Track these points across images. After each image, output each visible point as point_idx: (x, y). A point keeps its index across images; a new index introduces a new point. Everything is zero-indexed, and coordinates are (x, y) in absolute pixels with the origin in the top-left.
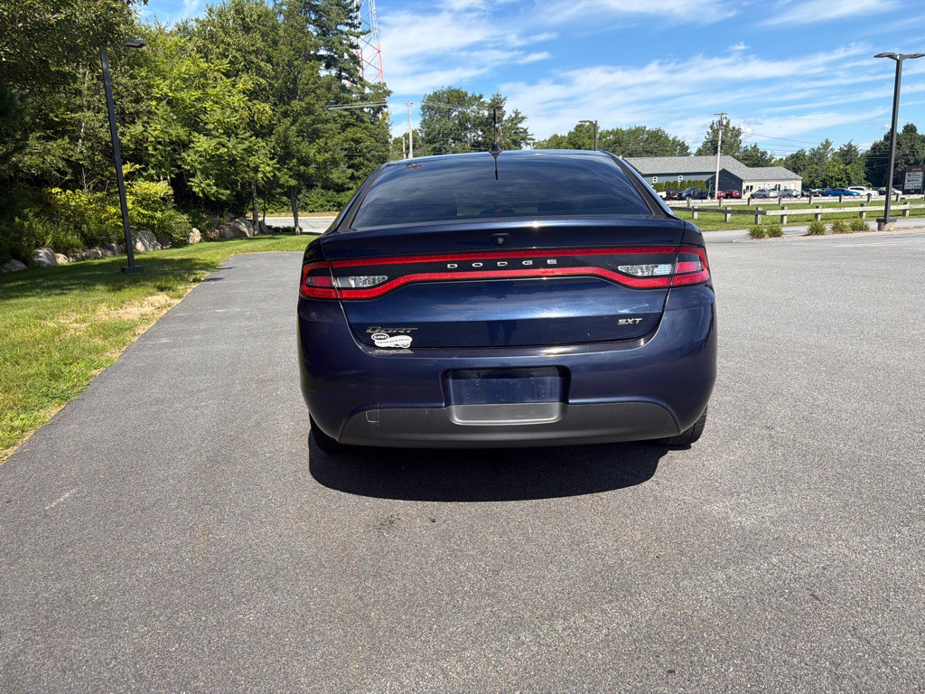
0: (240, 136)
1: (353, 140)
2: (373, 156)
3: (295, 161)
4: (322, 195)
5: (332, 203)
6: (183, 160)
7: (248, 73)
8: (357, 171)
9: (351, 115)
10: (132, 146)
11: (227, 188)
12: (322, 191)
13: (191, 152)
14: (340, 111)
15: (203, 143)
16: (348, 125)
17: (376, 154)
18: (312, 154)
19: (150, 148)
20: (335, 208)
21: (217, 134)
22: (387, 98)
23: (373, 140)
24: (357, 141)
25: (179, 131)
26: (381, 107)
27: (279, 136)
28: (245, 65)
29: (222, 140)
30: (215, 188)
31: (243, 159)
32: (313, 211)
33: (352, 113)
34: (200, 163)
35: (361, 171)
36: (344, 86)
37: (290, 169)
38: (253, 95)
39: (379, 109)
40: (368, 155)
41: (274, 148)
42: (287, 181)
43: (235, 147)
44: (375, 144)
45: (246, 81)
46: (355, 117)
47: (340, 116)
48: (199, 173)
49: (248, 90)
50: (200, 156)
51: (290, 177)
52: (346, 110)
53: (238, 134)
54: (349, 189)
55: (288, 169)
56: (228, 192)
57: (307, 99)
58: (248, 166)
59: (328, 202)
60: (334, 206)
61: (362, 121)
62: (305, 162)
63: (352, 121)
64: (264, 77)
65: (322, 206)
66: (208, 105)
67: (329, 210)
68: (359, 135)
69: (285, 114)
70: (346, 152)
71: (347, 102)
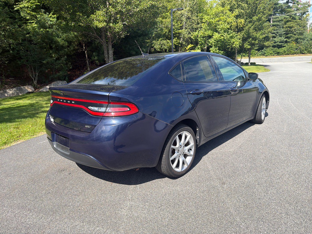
0: (229, 32)
1: (289, 27)
2: (297, 33)
3: (251, 39)
4: (272, 50)
5: (275, 53)
6: (209, 42)
7: (238, 9)
8: (289, 39)
9: (290, 17)
10: (194, 39)
11: (222, 51)
12: (273, 48)
13: (212, 39)
14: (285, 16)
15: (216, 36)
16: (288, 21)
17: (299, 32)
18: (258, 36)
19: (199, 39)
20: (276, 54)
21: (221, 32)
22: (309, 8)
23: (298, 26)
24: (291, 27)
25: (209, 33)
26: (305, 12)
27: (246, 30)
28: (237, 6)
29: (222, 34)
30: (218, 51)
31: (229, 40)
32: (267, 56)
33: (290, 16)
34: (214, 43)
35: (291, 39)
36: (289, 6)
37: (249, 42)
38: (237, 17)
39: (304, 13)
40: (295, 33)
41: (243, 35)
42: (247, 47)
43: (226, 36)
44: (299, 27)
45: (236, 12)
46: (291, 18)
47: (285, 18)
48: (213, 46)
49: (235, 15)
50: (214, 40)
51: (248, 45)
52: (288, 15)
53: (228, 32)
54: (284, 46)
55: (248, 42)
56: (223, 52)
57: (259, 16)
58: (230, 42)
59: (274, 52)
60: (276, 53)
61: (295, 19)
62: (255, 39)
63: (290, 19)
64: (243, 10)
65: (271, 54)
66: (220, 22)
67: (274, 55)
68: (292, 25)
69: (250, 22)
70: (285, 32)
71: (289, 12)
